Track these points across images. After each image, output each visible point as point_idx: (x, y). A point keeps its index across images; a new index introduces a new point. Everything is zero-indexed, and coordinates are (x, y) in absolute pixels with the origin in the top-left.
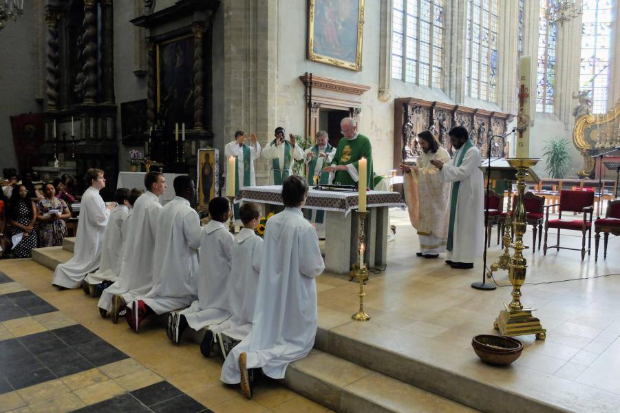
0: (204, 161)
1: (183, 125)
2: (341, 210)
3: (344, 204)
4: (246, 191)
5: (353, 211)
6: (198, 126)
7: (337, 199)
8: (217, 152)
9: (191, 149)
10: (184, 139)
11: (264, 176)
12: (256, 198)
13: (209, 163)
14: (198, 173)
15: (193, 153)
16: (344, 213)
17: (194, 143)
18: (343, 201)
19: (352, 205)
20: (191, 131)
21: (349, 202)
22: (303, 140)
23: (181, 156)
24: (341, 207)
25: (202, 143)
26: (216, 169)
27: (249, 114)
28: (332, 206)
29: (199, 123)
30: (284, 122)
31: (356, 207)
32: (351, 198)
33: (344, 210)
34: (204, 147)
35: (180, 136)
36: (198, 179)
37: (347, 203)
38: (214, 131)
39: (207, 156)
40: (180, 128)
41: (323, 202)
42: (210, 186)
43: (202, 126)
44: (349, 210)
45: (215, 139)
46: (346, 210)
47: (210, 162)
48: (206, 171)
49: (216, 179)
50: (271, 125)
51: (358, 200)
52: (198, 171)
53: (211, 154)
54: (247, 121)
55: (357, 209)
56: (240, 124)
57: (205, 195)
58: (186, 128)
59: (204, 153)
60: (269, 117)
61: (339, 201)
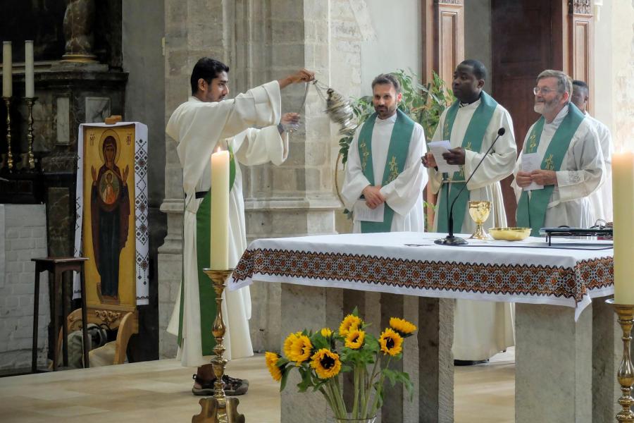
0: (98, 162)
1: (29, 47)
2: (562, 301)
3: (572, 284)
4: (267, 252)
5: (598, 304)
6: (76, 49)
7: (549, 270)
8: (142, 131)
9: (54, 124)
10: (29, 92)
11: (294, 204)
12: (300, 273)
13: (116, 169)
14: (80, 202)
15: (63, 137)
16: (573, 310)
17: (64, 104)
18: (567, 273)
19: (594, 285)
20: (55, 66)
21: (586, 276)
22: (415, 85)
23: (18, 149)
24: (560, 292)
25: (92, 103)
26: (139, 187)
27: (246, 12)
28: (535, 291)
29: (80, 40)
30: (352, 31)
31: (605, 291)
32: (591, 264)
33: (570, 302)
34: (99, 116)
35: (18, 82)
36: (79, 222)
37: (580, 280)
38: (127, 67)
39: (110, 145)
40: (18, 56)
41: (506, 278)
42: (120, 244)
43: (87, 50)
44: (588, 300)
45: (132, 93)
46: (578, 300)
47: (122, 163)
48: (107, 196)
49: (138, 218)
50: (316, 43)
51: (612, 271)
52: (79, 192)
53: (121, 137)
54: (238, 34)
55: (611, 297)
56: (217, 42)
57: (101, 270)
58: (36, 58)
59: (99, 138)
60: (308, 19)
61: (556, 275)
